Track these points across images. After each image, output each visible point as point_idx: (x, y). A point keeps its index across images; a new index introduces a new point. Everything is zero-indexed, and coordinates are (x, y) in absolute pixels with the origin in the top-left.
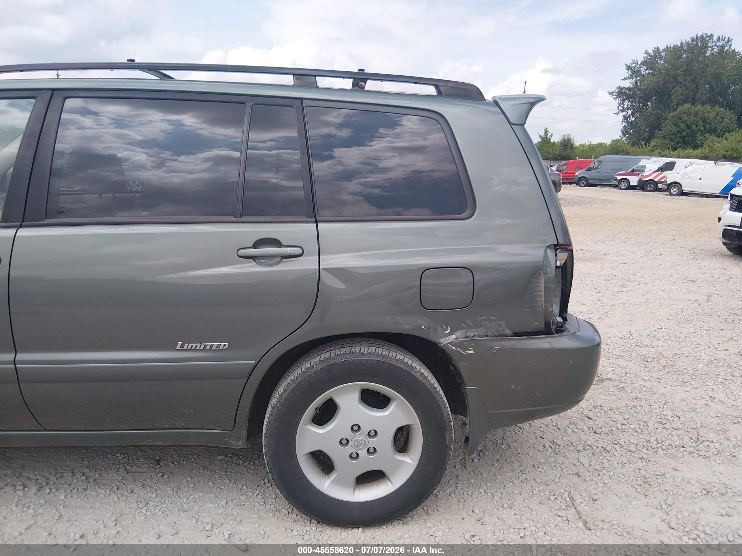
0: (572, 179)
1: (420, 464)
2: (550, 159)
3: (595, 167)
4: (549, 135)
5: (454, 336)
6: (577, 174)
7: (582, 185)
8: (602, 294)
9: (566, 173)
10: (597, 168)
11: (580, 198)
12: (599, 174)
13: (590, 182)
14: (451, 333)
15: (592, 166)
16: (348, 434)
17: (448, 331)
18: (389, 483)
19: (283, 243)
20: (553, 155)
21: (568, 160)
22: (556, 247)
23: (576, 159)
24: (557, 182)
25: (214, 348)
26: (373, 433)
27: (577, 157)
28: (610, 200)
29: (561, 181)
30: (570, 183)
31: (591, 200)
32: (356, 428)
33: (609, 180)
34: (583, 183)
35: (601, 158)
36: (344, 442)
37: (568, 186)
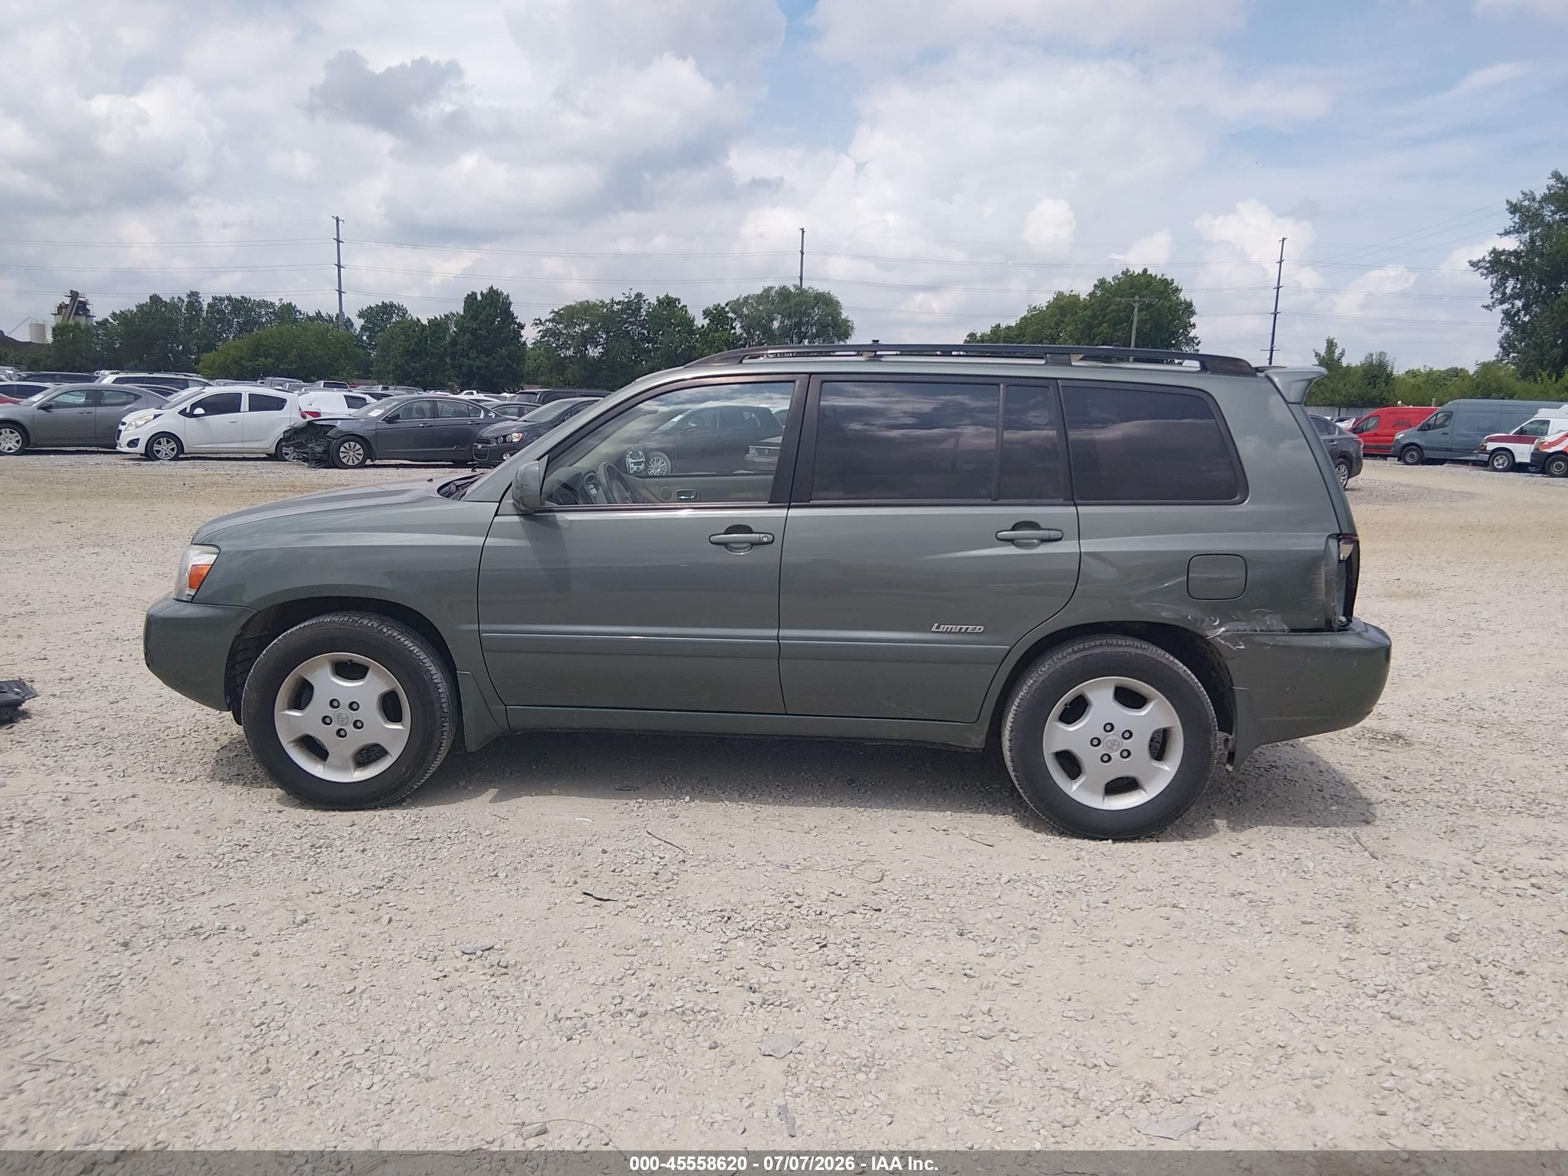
0: (1389, 448)
1: (1179, 771)
2: (1340, 406)
3: (1438, 423)
4: (1337, 352)
5: (1223, 629)
6: (1399, 436)
7: (1408, 459)
8: (1426, 645)
9: (1375, 435)
10: (1442, 426)
11: (1401, 489)
12: (1446, 438)
13: (1428, 454)
14: (1220, 626)
15: (1432, 422)
16: (1100, 733)
17: (1217, 623)
18: (1143, 792)
19: (1042, 527)
20: (1345, 396)
21: (1378, 407)
22: (1339, 537)
23: (1395, 404)
24: (1354, 455)
25: (969, 631)
26: (1127, 735)
27: (1399, 402)
28: (1467, 493)
29: (1362, 453)
30: (1384, 457)
31: (1426, 492)
32: (1109, 727)
33: (1470, 452)
34: (1412, 456)
35: (1449, 406)
36: (1096, 742)
37: (1380, 462)
